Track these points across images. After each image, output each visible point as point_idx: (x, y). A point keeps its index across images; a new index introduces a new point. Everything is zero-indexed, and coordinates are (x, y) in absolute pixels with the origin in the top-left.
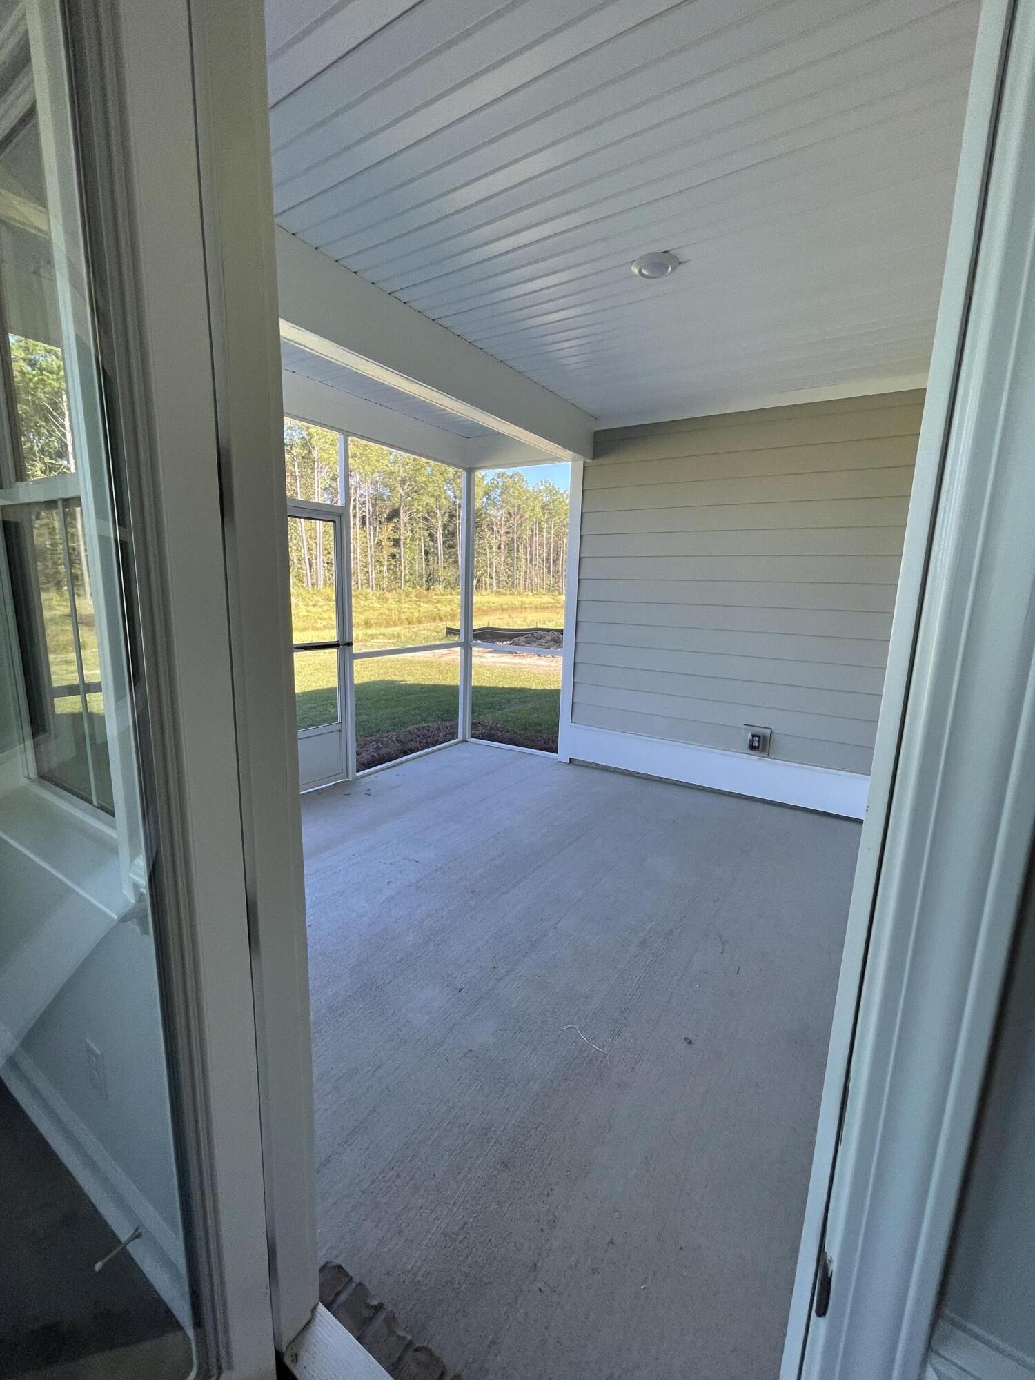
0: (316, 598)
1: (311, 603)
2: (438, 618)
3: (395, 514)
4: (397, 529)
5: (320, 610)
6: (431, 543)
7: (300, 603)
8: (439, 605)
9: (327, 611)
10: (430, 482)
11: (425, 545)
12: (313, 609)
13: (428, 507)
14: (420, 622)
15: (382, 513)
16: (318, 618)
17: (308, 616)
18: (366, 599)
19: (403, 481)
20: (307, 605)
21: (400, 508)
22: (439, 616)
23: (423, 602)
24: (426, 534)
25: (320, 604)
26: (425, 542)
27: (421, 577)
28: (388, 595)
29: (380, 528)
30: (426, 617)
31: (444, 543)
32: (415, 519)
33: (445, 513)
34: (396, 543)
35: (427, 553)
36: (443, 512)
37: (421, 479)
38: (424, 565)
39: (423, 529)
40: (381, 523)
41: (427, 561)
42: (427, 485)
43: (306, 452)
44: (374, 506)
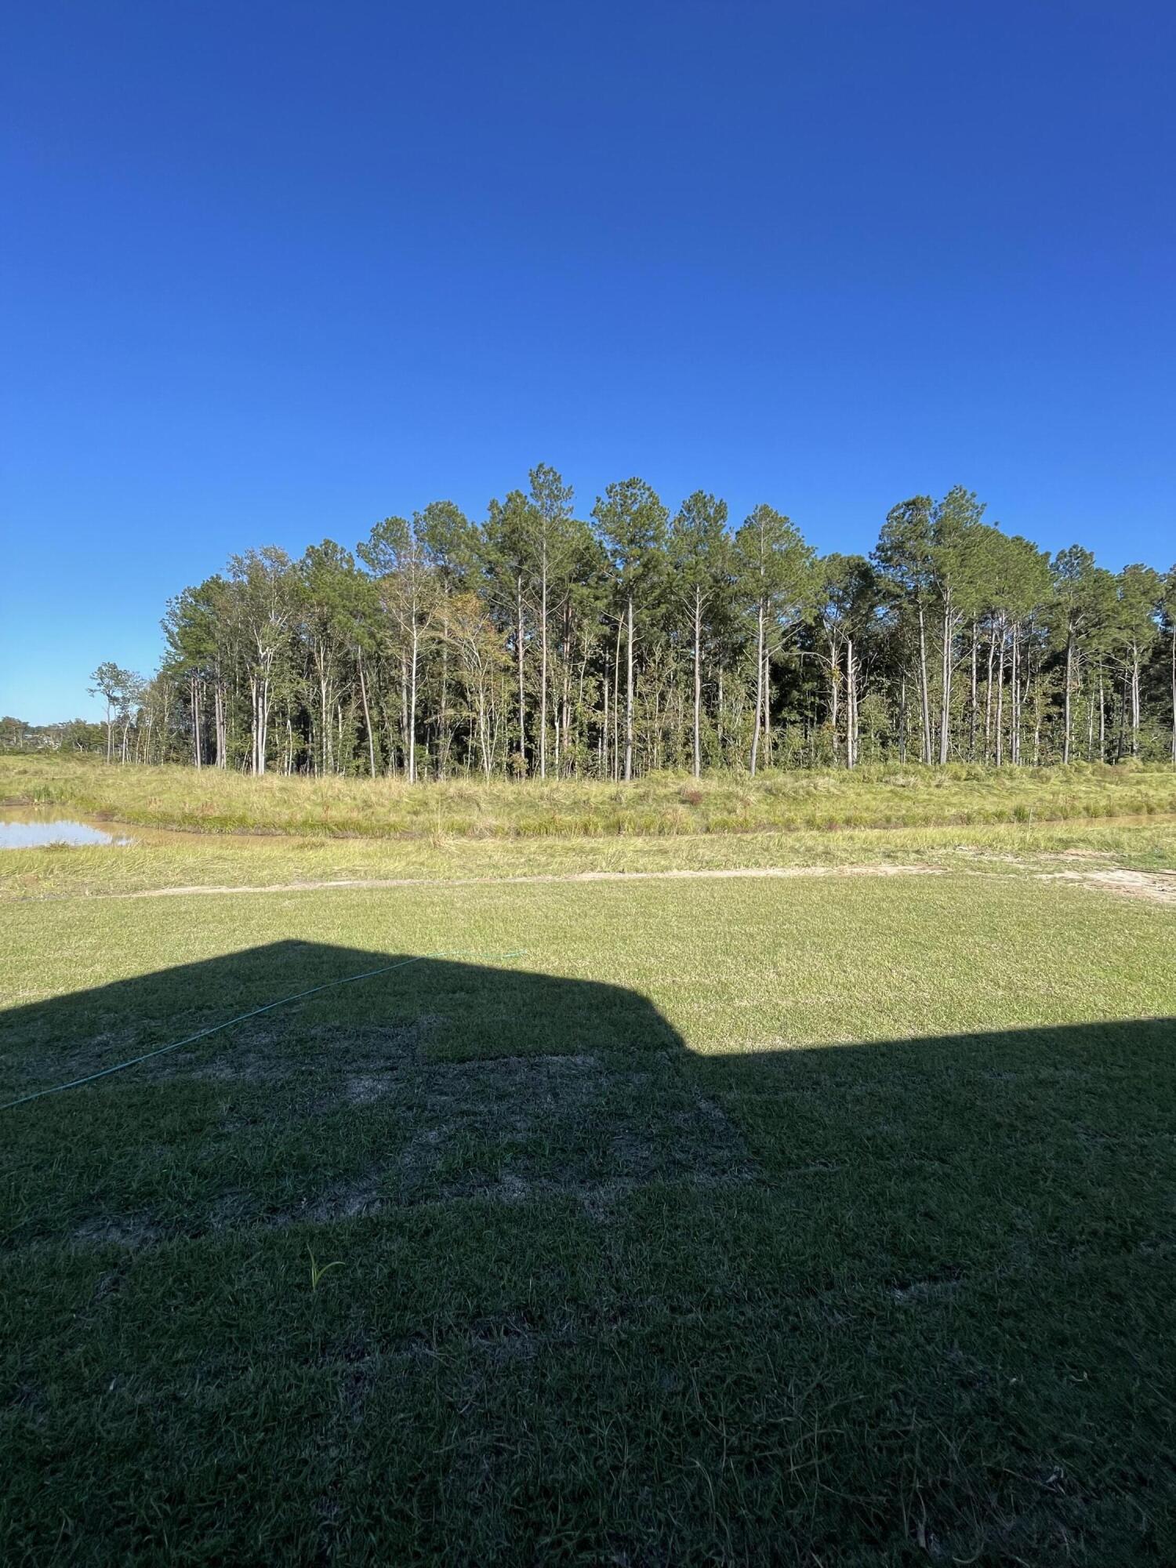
0: (939, 776)
1: (934, 783)
2: (1145, 809)
3: (1057, 660)
4: (1062, 679)
5: (945, 792)
6: (1116, 696)
7: (919, 782)
8: (1142, 787)
9: (956, 794)
10: (1124, 607)
11: (1105, 700)
12: (936, 791)
13: (1115, 644)
14: (1110, 814)
15: (1035, 662)
16: (945, 802)
17: (930, 800)
18: (1011, 777)
19: (1075, 614)
20: (929, 786)
21: (1066, 651)
22: (1148, 806)
23: (1111, 783)
24: (1110, 683)
25: (946, 784)
26: (1105, 694)
27: (1097, 745)
28: (1046, 771)
29: (1032, 682)
30: (1121, 806)
31: (1142, 694)
32: (1092, 664)
33: (1146, 650)
34: (1058, 700)
35: (1108, 710)
36: (1142, 648)
37: (1106, 605)
38: (1103, 729)
39: (1104, 676)
40: (1033, 675)
41: (1109, 722)
42: (1118, 613)
43: (935, 597)
44: (1023, 653)
